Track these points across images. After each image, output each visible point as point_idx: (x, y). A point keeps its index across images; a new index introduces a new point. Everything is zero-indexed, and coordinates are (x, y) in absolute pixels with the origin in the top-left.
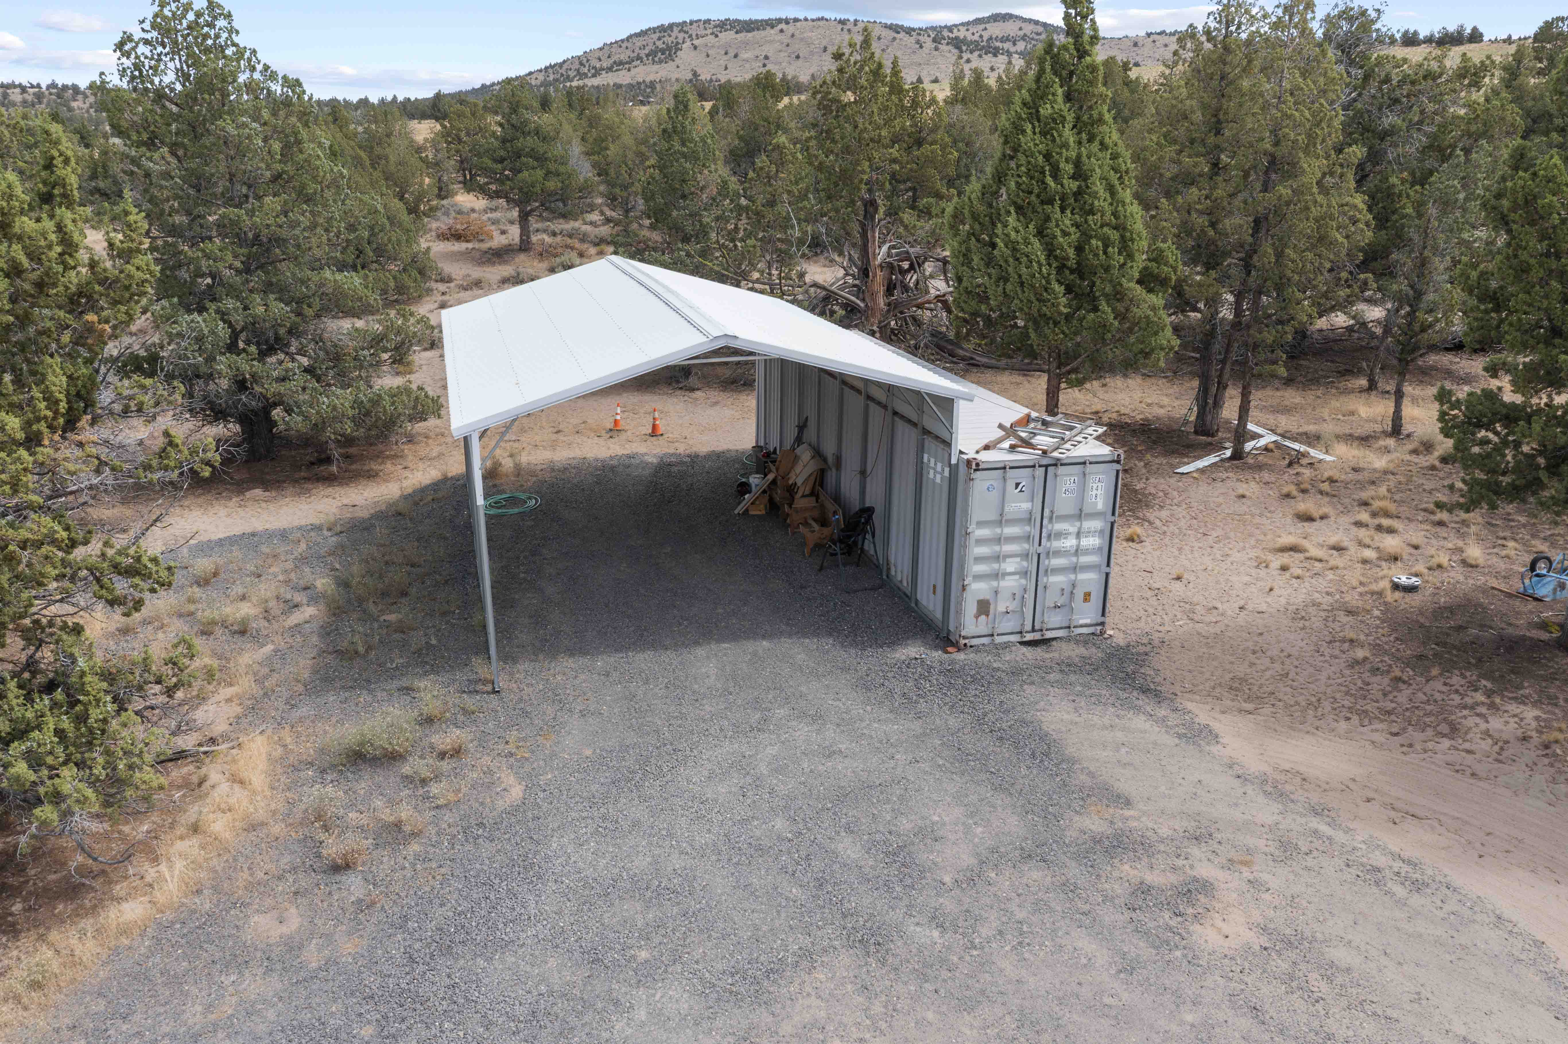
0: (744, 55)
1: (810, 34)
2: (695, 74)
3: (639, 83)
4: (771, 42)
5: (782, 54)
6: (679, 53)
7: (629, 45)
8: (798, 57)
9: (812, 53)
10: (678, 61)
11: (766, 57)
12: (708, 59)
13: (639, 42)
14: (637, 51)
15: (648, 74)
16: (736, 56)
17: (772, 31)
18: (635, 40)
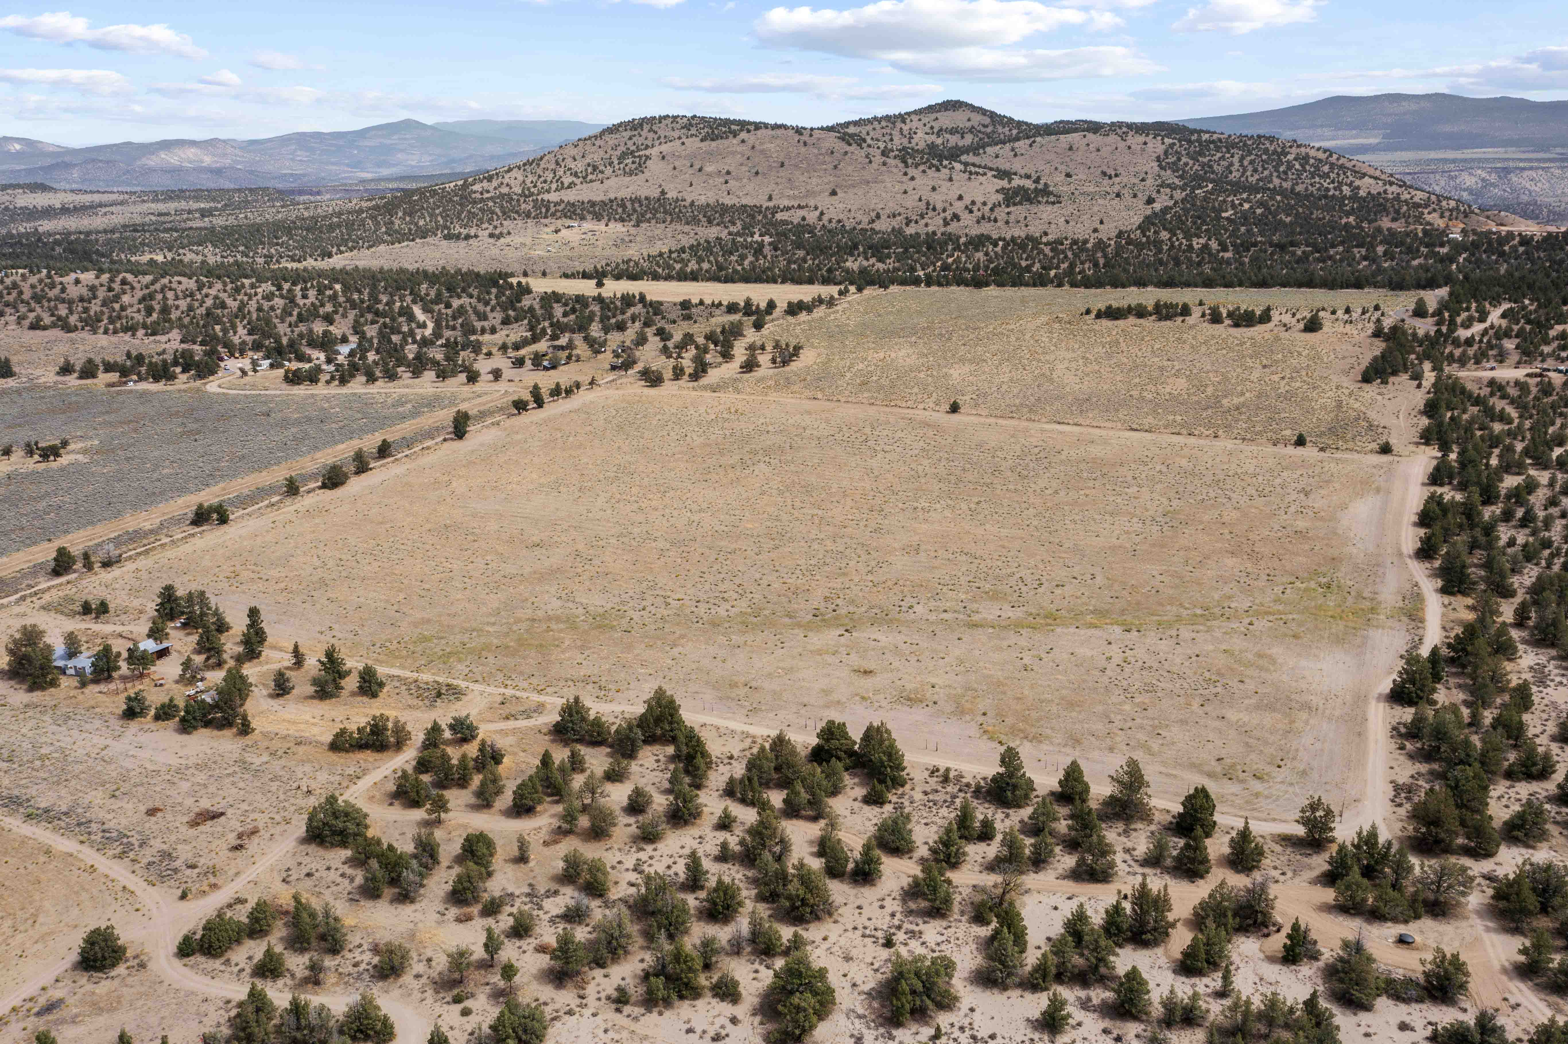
0: (709, 168)
1: (769, 146)
2: (663, 193)
3: (611, 201)
4: (734, 153)
5: (744, 168)
6: (649, 162)
7: (602, 143)
8: (757, 173)
9: (770, 168)
10: (647, 174)
11: (728, 173)
12: (676, 172)
13: (611, 140)
14: (610, 152)
15: (619, 188)
16: (700, 170)
17: (735, 141)
18: (607, 137)
